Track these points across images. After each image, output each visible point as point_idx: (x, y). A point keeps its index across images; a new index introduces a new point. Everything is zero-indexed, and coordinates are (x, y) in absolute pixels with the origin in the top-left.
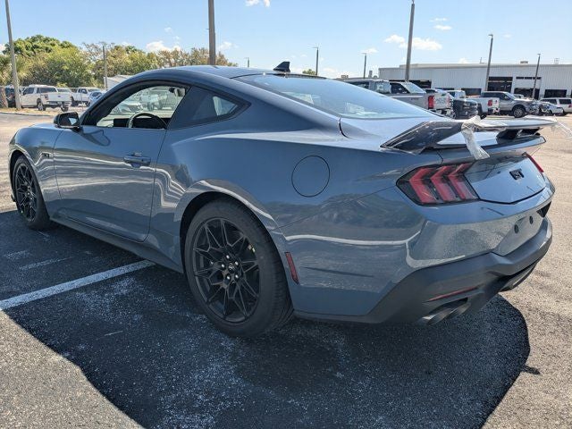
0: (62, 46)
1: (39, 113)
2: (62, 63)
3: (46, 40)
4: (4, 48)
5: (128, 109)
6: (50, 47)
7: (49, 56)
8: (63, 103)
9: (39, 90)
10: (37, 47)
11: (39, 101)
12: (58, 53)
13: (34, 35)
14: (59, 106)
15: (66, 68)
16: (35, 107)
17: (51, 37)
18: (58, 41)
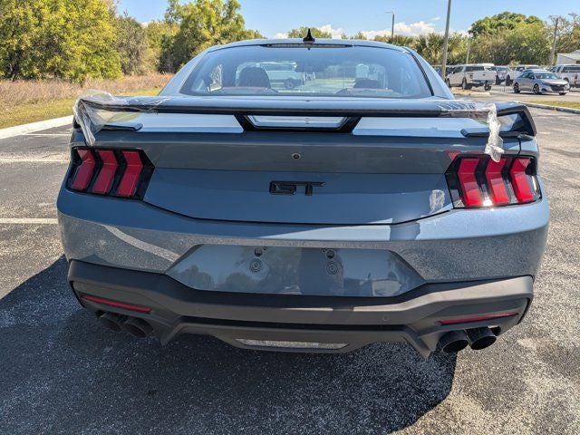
0: (528, 21)
1: (461, 92)
2: (524, 39)
3: (513, 17)
4: (470, 28)
5: (550, 89)
6: (514, 23)
7: (511, 32)
8: (487, 81)
9: (468, 69)
10: (501, 25)
11: (465, 80)
12: (521, 28)
13: (501, 12)
14: (481, 85)
15: (524, 44)
16: (461, 86)
17: (517, 13)
18: (524, 17)
